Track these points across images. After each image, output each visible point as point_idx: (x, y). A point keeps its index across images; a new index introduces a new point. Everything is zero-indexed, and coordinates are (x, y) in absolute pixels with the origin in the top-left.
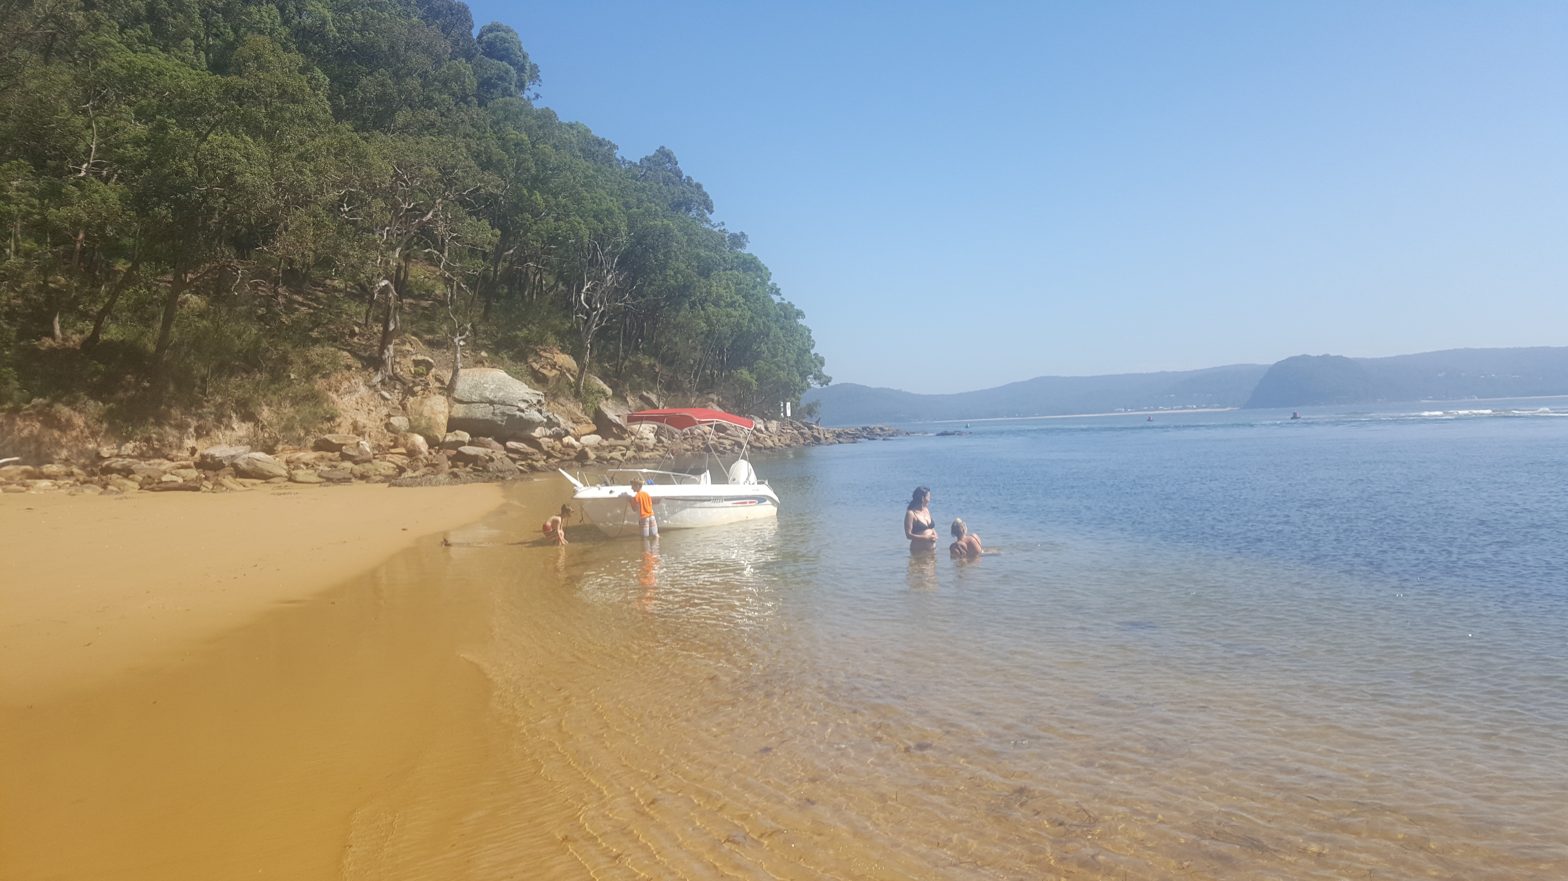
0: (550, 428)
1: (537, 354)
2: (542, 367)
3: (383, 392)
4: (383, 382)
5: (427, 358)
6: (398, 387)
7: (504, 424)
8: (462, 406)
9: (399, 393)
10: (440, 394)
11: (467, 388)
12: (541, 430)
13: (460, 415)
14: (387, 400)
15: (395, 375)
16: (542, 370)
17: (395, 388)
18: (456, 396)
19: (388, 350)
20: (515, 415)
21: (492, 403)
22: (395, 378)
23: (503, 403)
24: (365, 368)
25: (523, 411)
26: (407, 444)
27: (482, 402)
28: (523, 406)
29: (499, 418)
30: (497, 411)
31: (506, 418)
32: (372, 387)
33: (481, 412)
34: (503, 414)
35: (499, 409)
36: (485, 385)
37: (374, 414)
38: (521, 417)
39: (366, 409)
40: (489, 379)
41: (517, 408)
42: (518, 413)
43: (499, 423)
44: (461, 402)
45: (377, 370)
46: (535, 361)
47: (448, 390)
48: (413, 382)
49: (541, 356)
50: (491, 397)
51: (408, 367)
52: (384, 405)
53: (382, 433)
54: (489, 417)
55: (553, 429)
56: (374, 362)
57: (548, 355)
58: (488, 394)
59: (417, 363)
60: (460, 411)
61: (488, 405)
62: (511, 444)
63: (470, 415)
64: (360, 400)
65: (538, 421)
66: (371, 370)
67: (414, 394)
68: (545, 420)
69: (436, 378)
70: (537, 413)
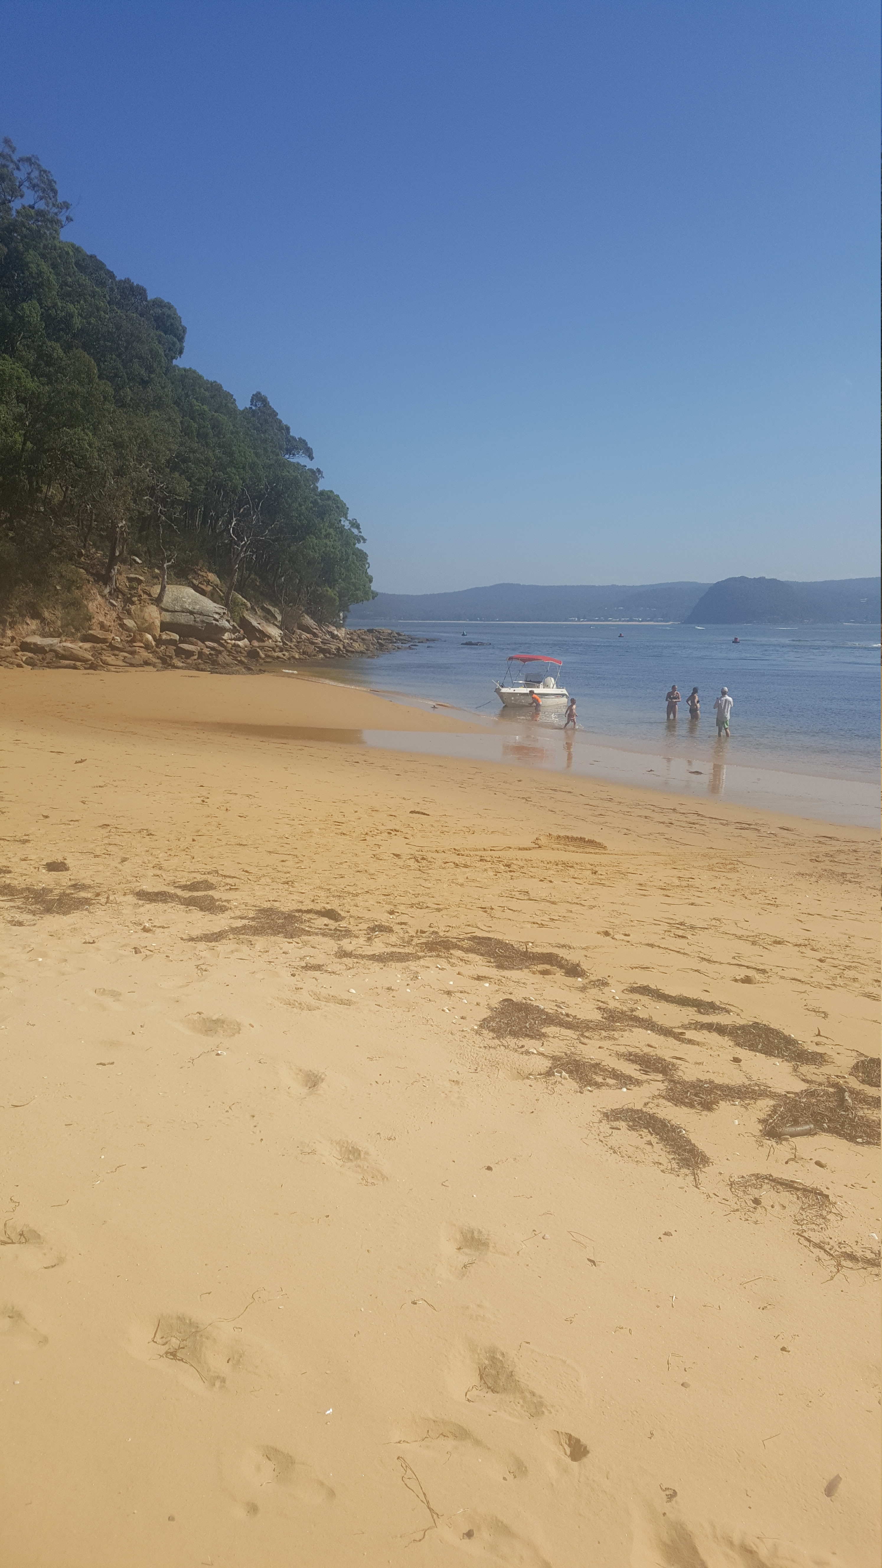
0: (234, 633)
1: (196, 573)
2: (200, 583)
3: (111, 600)
4: (110, 593)
5: (137, 576)
6: (120, 597)
7: (203, 629)
8: (168, 613)
9: (121, 601)
10: (152, 604)
11: (170, 600)
12: (228, 635)
13: (168, 620)
14: (115, 606)
15: (117, 588)
16: (200, 585)
17: (118, 598)
18: (163, 606)
19: (114, 569)
20: (212, 623)
21: (192, 613)
22: (118, 590)
23: (201, 614)
24: (97, 582)
25: (217, 621)
26: (142, 640)
27: (183, 612)
28: (217, 616)
29: (200, 625)
30: (198, 620)
31: (205, 625)
32: (103, 596)
33: (184, 619)
34: (203, 621)
35: (199, 618)
36: (183, 599)
37: (109, 616)
38: (216, 625)
39: (103, 613)
40: (185, 594)
41: (213, 618)
42: (214, 622)
43: (200, 628)
44: (167, 611)
45: (105, 584)
46: (194, 578)
47: (158, 601)
48: (130, 594)
49: (199, 575)
50: (190, 608)
51: (124, 582)
52: (113, 610)
53: (119, 631)
54: (192, 623)
55: (236, 634)
56: (105, 579)
57: (204, 574)
58: (187, 606)
59: (130, 580)
60: (167, 617)
61: (188, 614)
62: (207, 643)
63: (175, 620)
64: (99, 606)
65: (228, 628)
66: (101, 583)
67: (133, 603)
68: (232, 628)
69: (143, 591)
70: (227, 623)
